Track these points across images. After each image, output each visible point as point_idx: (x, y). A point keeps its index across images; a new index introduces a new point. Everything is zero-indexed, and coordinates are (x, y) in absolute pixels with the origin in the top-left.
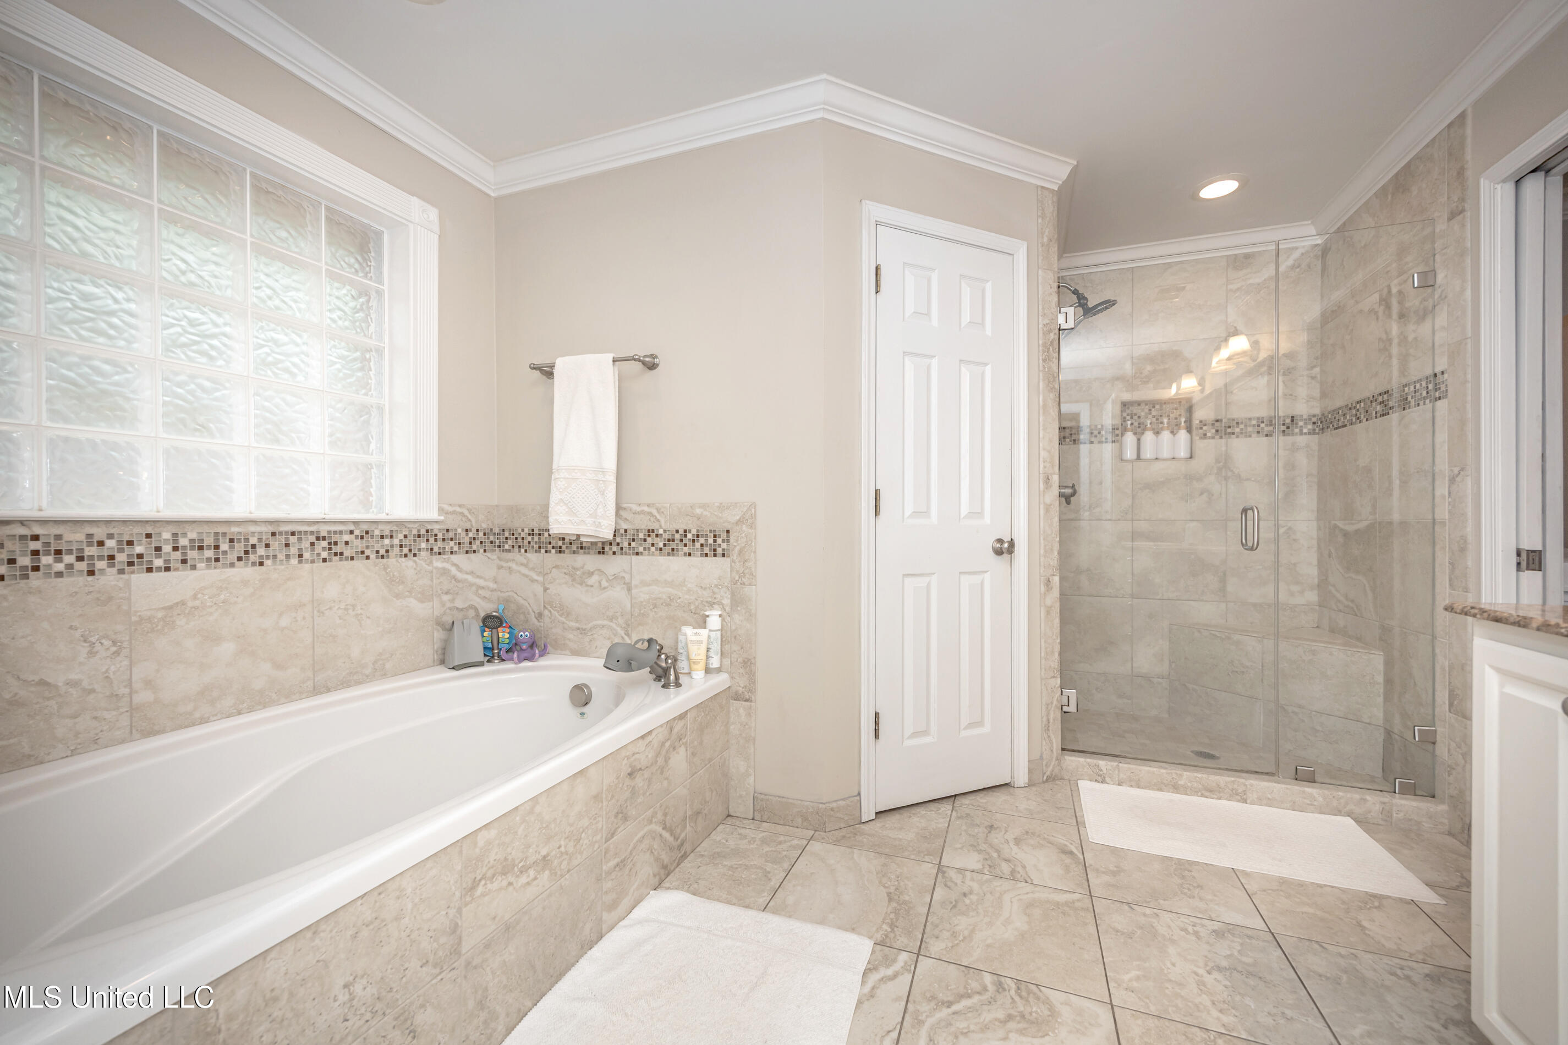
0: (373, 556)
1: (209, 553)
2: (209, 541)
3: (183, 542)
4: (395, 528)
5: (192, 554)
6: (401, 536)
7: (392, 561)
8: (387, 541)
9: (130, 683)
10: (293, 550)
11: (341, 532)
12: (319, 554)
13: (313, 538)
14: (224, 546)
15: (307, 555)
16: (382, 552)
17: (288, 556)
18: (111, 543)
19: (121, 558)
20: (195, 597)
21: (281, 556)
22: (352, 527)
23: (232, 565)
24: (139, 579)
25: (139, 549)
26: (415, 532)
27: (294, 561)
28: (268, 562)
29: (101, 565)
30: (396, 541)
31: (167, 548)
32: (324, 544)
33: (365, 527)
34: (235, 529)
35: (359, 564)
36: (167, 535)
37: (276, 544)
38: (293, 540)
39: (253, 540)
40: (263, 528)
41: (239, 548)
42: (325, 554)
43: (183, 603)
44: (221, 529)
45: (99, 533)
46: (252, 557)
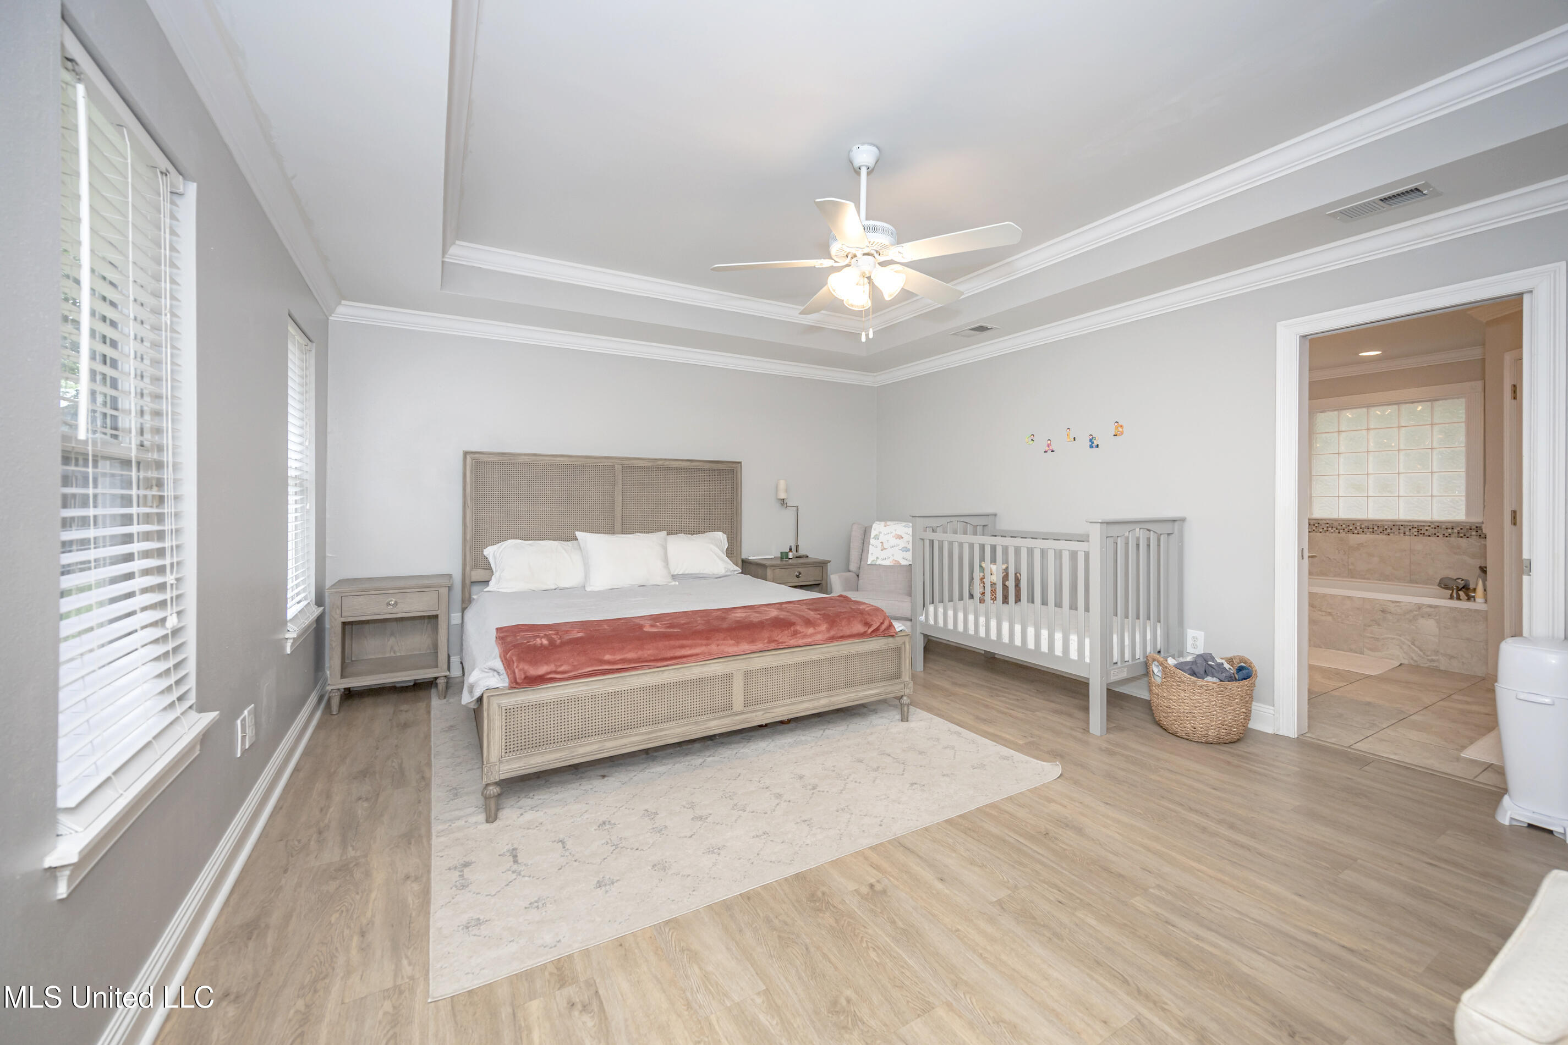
0: (1441, 536)
1: (1371, 530)
2: (1371, 527)
3: (1363, 526)
4: (1454, 525)
5: (1365, 530)
6: (1459, 529)
7: (1452, 539)
8: (1450, 531)
9: (1348, 563)
10: (1401, 531)
11: (1424, 526)
12: (1413, 533)
13: (1411, 528)
14: (1376, 528)
15: (1407, 533)
16: (1447, 534)
17: (1399, 533)
18: (1344, 526)
19: (1346, 530)
20: (1366, 542)
21: (1397, 533)
22: (1430, 524)
23: (1378, 534)
24: (1351, 535)
25: (1351, 528)
26: (1468, 527)
27: (1402, 535)
28: (1391, 534)
29: (1341, 531)
30: (1455, 531)
31: (1358, 528)
32: (1416, 530)
33: (1437, 524)
34: (1380, 523)
35: (1433, 539)
36: (1358, 524)
37: (1394, 529)
38: (1401, 527)
39: (1386, 527)
40: (1389, 523)
41: (1381, 530)
42: (1416, 534)
43: (1362, 544)
44: (1374, 523)
45: (1341, 523)
46: (1385, 532)
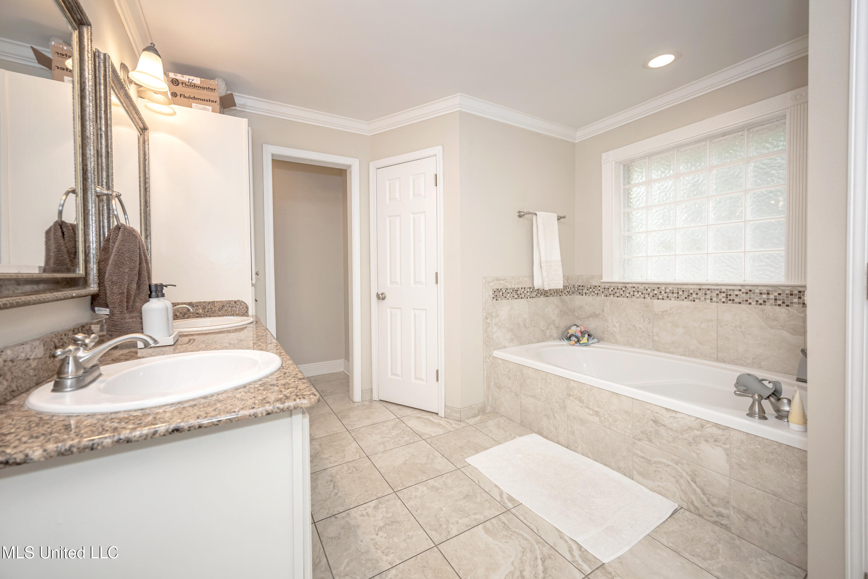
0: (754, 303)
1: (675, 295)
2: (675, 291)
3: (668, 290)
4: (770, 289)
5: (670, 295)
6: (776, 294)
7: (768, 307)
8: (765, 296)
9: (652, 333)
10: (708, 297)
11: (733, 290)
12: (721, 299)
13: (718, 292)
14: (681, 293)
15: (714, 299)
16: (761, 301)
17: (705, 299)
18: (649, 290)
19: (651, 294)
20: (670, 310)
21: (703, 299)
22: (740, 288)
23: (683, 300)
24: (655, 301)
25: (656, 292)
26: (788, 292)
27: (708, 301)
28: (697, 301)
29: (647, 296)
30: (772, 296)
31: (663, 292)
32: (724, 295)
33: (749, 288)
34: (685, 287)
35: (744, 306)
36: (663, 288)
37: (700, 293)
38: (708, 292)
39: (691, 291)
40: (695, 287)
41: (686, 294)
42: (724, 300)
43: (667, 311)
44: (679, 287)
45: (647, 286)
46: (691, 298)
